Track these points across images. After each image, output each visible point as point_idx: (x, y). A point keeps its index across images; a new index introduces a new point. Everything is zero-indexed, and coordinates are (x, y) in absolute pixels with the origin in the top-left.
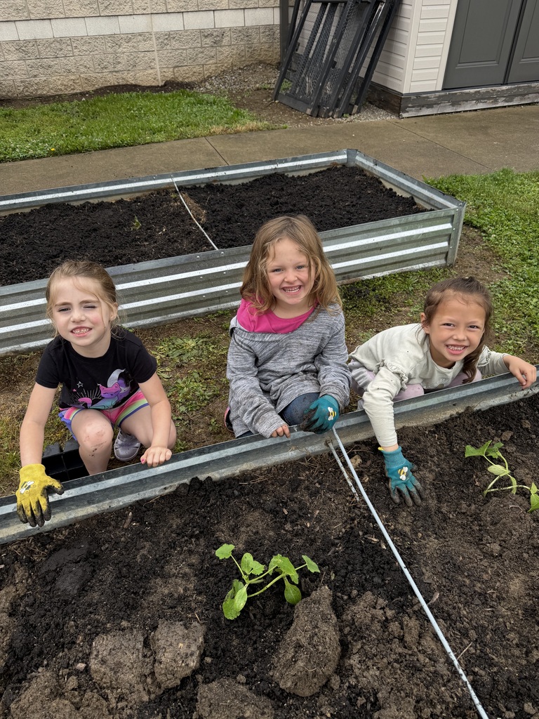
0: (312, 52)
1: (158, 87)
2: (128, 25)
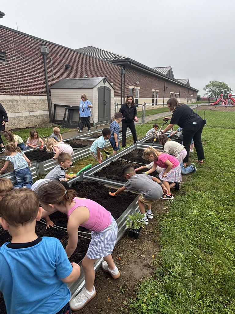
1: (24, 129)
2: (18, 115)
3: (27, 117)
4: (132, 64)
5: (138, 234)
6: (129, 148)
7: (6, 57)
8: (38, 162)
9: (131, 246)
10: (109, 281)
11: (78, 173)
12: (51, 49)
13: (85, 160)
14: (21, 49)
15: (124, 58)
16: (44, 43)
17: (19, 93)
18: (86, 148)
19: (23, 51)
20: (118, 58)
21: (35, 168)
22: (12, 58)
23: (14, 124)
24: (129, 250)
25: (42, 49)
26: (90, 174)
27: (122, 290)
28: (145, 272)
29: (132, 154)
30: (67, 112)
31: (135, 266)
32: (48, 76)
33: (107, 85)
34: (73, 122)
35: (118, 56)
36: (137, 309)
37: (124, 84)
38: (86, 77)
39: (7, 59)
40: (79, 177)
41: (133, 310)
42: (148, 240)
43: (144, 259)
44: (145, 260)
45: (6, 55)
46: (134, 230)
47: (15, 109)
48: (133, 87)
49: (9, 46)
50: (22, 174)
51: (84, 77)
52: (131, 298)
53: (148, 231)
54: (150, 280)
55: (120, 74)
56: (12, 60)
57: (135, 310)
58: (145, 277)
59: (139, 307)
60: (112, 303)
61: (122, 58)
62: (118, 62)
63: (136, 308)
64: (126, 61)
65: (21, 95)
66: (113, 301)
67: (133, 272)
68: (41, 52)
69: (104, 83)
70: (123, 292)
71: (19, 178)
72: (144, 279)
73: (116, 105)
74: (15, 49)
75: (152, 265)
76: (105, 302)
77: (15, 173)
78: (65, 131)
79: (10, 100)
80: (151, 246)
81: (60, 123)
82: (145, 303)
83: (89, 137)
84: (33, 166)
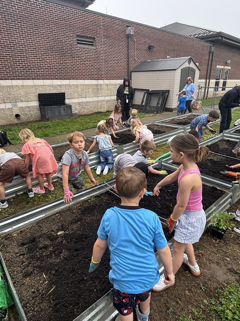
1: (105, 112)
2: (101, 99)
3: (108, 101)
4: (224, 39)
5: (223, 235)
6: (215, 138)
7: (95, 42)
8: (119, 145)
9: (213, 245)
10: (187, 274)
11: (157, 159)
12: (136, 30)
13: (162, 147)
14: (108, 33)
15: (215, 33)
16: (129, 24)
17: (103, 78)
18: (164, 135)
19: (110, 35)
20: (208, 33)
21: (116, 150)
22: (99, 43)
23: (97, 108)
24: (211, 248)
25: (127, 31)
26: (169, 162)
27: (202, 288)
28: (230, 277)
29: (218, 145)
30: (146, 96)
31: (217, 267)
32: (131, 59)
33: (192, 65)
34: (150, 107)
35: (207, 31)
36: (220, 313)
37: (212, 63)
38: (169, 58)
39: (95, 44)
40: (157, 163)
41: (215, 312)
42: (235, 244)
43: (228, 262)
44: (230, 264)
45: (95, 41)
46: (218, 229)
47: (99, 93)
48: (222, 67)
49: (98, 31)
50: (105, 155)
51: (166, 58)
52: (213, 299)
53: (234, 234)
54: (237, 287)
55: (208, 53)
56: (99, 45)
57: (217, 313)
58: (230, 282)
59: (222, 311)
60: (191, 297)
61: (212, 32)
62: (207, 38)
63: (219, 311)
64: (217, 36)
65: (105, 79)
66: (192, 296)
67: (215, 273)
68: (127, 34)
69: (189, 63)
70: (204, 290)
71: (102, 158)
72: (228, 283)
73: (200, 88)
74: (103, 34)
75: (238, 272)
76: (183, 294)
77: (99, 153)
78: (142, 116)
79: (95, 85)
80: (237, 251)
81: (138, 107)
82: (230, 310)
83: (167, 123)
84: (115, 148)
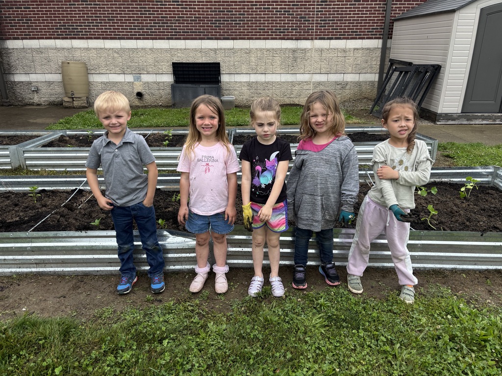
0: (392, 94)
2: (302, 78)
3: (320, 83)
17: (312, 35)
23: (288, 96)
47: (298, 66)
65: (316, 39)
79: (290, 49)
